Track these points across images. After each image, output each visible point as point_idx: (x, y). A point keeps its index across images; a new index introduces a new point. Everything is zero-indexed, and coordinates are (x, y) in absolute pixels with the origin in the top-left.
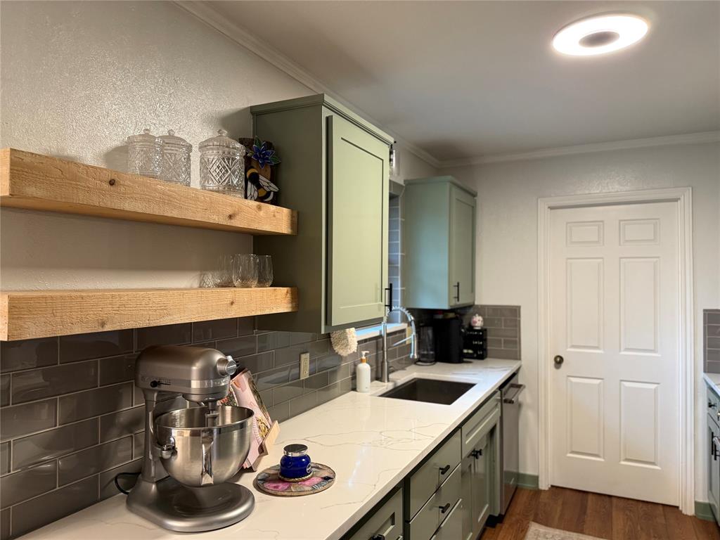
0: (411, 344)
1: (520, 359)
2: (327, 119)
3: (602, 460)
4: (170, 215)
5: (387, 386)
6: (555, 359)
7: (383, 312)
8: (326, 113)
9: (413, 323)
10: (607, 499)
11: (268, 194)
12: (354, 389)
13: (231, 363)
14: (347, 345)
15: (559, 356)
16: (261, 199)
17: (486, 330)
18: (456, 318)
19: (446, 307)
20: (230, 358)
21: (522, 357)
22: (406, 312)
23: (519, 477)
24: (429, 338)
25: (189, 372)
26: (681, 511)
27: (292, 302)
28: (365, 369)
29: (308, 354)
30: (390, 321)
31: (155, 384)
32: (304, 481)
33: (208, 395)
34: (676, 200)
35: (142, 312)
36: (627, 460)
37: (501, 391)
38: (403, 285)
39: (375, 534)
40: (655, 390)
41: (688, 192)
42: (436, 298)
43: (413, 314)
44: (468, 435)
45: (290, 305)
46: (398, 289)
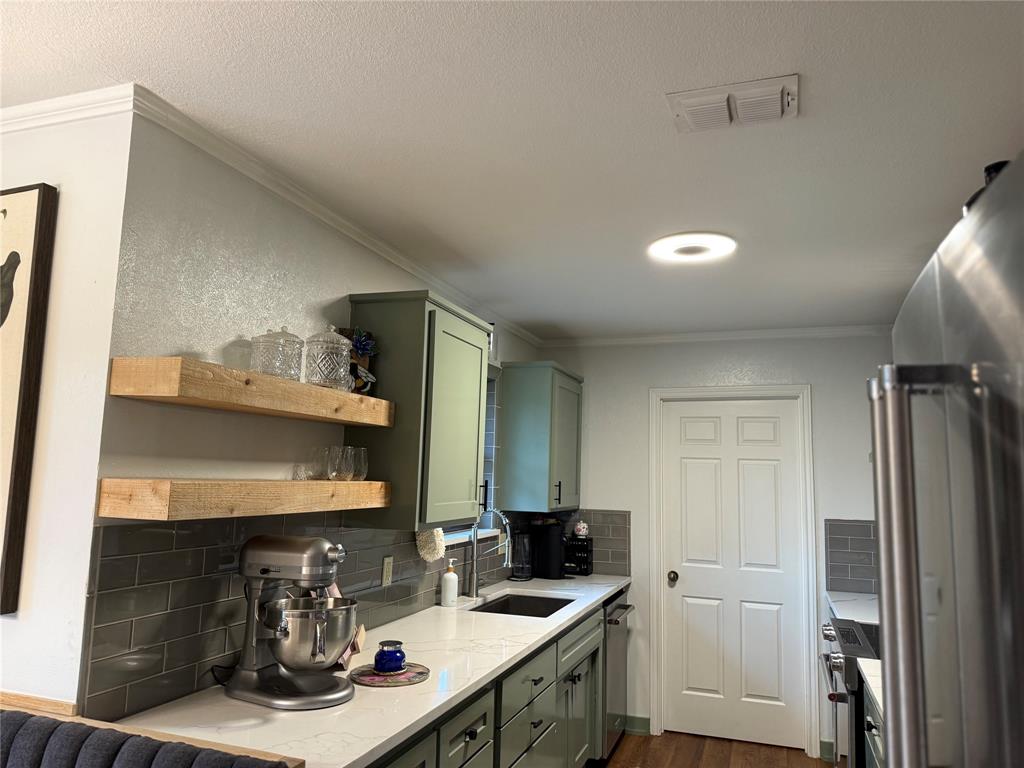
0: (504, 554)
1: (629, 575)
2: (430, 312)
3: (722, 697)
4: (288, 410)
5: (477, 601)
6: (669, 574)
7: (476, 512)
8: (429, 307)
9: (508, 527)
10: (727, 744)
11: (366, 384)
12: (438, 604)
13: (341, 551)
14: (435, 549)
15: (673, 572)
16: (357, 390)
17: (591, 540)
18: (558, 525)
19: (545, 509)
20: (340, 547)
21: (632, 574)
22: (501, 515)
23: (627, 720)
24: (525, 551)
25: (301, 559)
26: (806, 754)
27: (385, 498)
28: (452, 579)
29: (392, 558)
30: (481, 526)
31: (265, 571)
32: (400, 674)
33: (316, 581)
34: (796, 398)
35: (260, 501)
36: (748, 696)
37: (605, 610)
38: (496, 485)
39: (468, 728)
40: (778, 611)
41: (807, 392)
42: (535, 500)
43: (507, 517)
44: (565, 651)
45: (383, 501)
46: (492, 487)
